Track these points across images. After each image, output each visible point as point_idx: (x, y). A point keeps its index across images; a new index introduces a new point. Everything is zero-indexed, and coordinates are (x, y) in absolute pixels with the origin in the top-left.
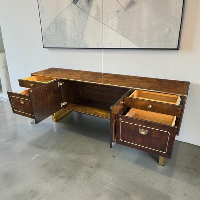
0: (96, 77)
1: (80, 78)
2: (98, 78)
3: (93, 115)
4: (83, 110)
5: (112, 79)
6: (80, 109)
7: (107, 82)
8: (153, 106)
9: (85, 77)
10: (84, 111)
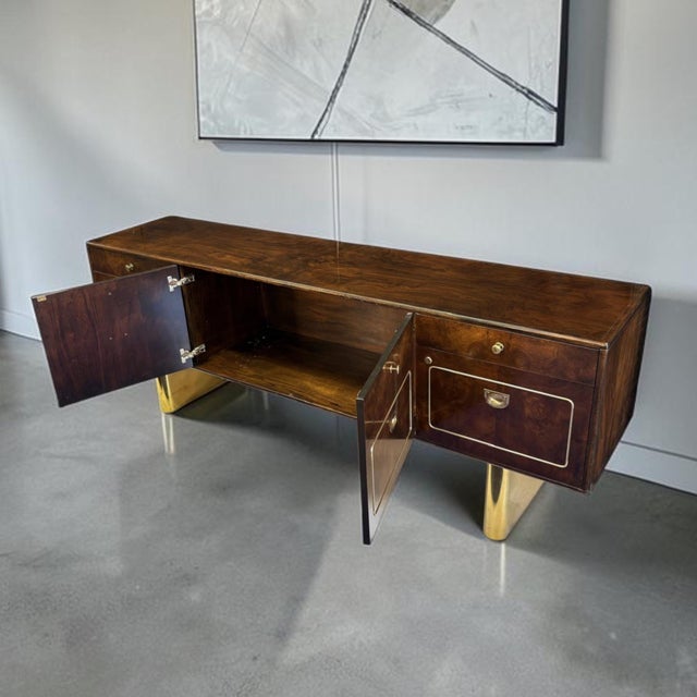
0: (307, 261)
1: (250, 262)
2: (312, 265)
3: (291, 395)
4: (262, 378)
5: (356, 270)
6: (251, 372)
7: (335, 282)
8: (507, 346)
9: (270, 260)
10: (263, 382)
